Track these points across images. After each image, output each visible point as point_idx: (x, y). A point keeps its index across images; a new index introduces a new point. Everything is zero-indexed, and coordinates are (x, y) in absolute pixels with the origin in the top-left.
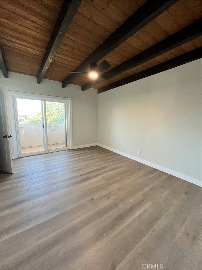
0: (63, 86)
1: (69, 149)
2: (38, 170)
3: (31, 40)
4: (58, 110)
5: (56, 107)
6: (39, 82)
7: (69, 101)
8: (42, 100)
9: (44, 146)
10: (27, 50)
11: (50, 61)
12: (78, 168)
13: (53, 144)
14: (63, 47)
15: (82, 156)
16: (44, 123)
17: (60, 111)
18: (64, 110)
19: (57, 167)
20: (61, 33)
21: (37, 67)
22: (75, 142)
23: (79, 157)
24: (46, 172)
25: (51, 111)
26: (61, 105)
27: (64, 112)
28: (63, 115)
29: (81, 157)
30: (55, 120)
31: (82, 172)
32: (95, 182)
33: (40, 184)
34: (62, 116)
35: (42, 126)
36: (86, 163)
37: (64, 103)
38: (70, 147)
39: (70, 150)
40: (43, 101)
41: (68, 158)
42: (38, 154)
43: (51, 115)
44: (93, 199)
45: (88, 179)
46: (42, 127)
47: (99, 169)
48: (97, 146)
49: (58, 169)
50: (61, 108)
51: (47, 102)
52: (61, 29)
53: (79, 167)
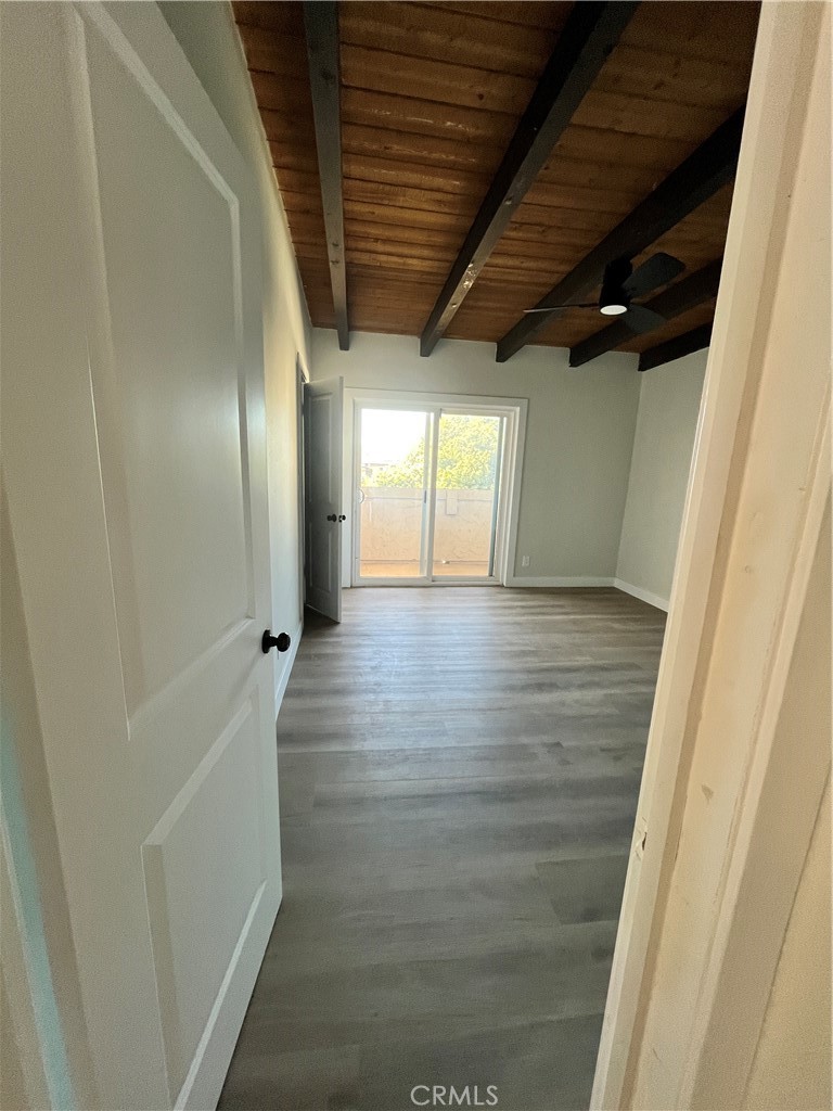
0: (502, 356)
1: (500, 583)
2: (401, 628)
3: (420, 237)
4: (475, 445)
5: (468, 433)
6: (426, 351)
7: (519, 408)
8: (429, 411)
9: (421, 565)
10: (409, 265)
11: (467, 286)
12: (523, 648)
13: (448, 563)
14: (513, 234)
15: (543, 614)
16: (429, 486)
17: (482, 448)
18: (496, 444)
19: (455, 631)
20: (508, 203)
21: (425, 307)
22: (524, 562)
23: (532, 614)
24: (420, 638)
25: (449, 449)
26: (487, 425)
27: (495, 451)
28: (489, 463)
29: (540, 617)
30: (459, 482)
31: (533, 662)
32: (577, 701)
33: (405, 663)
34: (487, 466)
35: (422, 497)
36: (556, 638)
37: (498, 419)
38: (503, 577)
39: (502, 586)
40: (432, 415)
41: (492, 612)
42: (401, 583)
43: (449, 463)
44: (558, 744)
45: (553, 686)
46: (422, 502)
47: (603, 669)
48: (613, 590)
49: (458, 638)
50: (487, 435)
51: (443, 415)
52: (510, 193)
53: (527, 645)
